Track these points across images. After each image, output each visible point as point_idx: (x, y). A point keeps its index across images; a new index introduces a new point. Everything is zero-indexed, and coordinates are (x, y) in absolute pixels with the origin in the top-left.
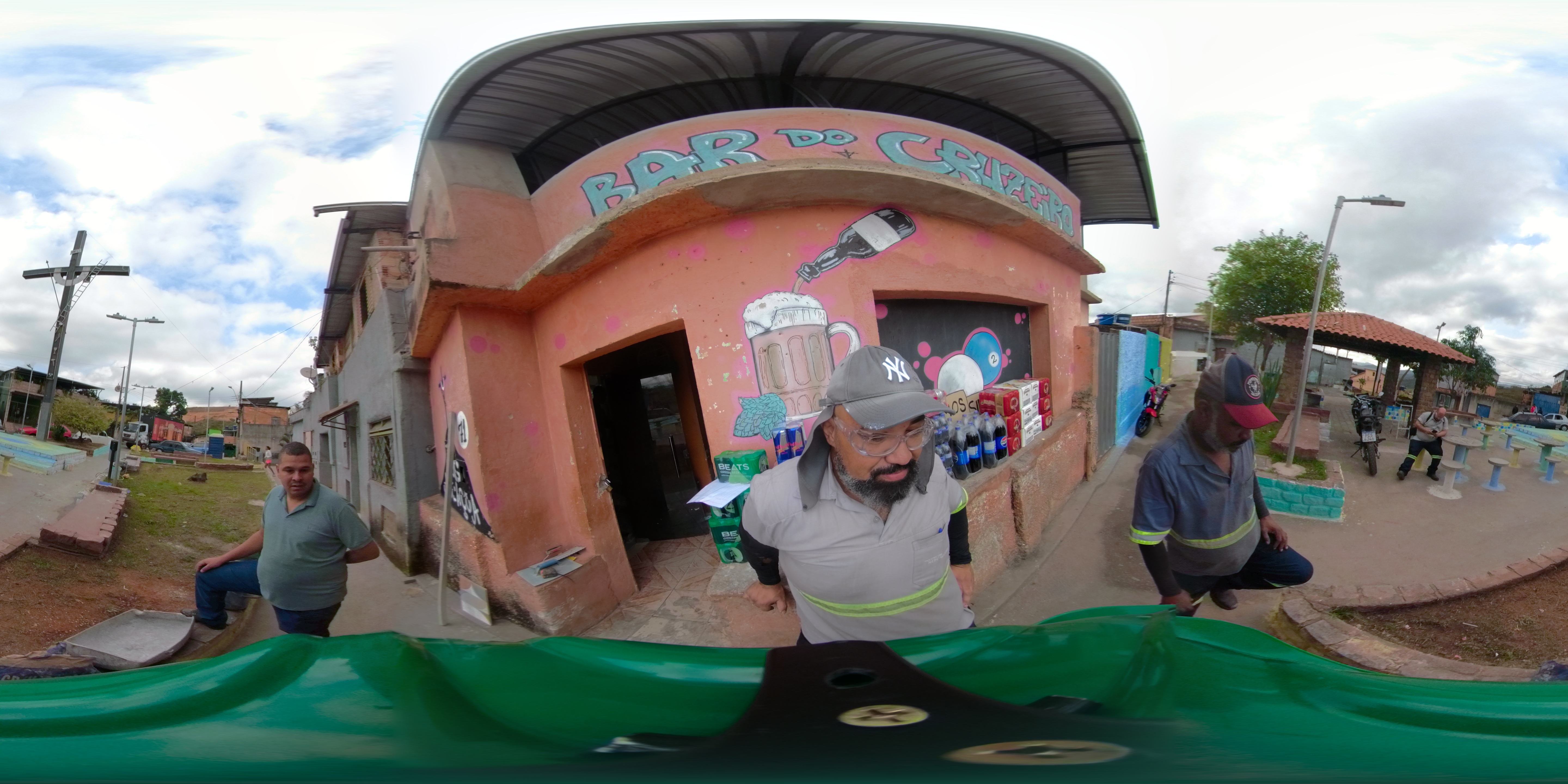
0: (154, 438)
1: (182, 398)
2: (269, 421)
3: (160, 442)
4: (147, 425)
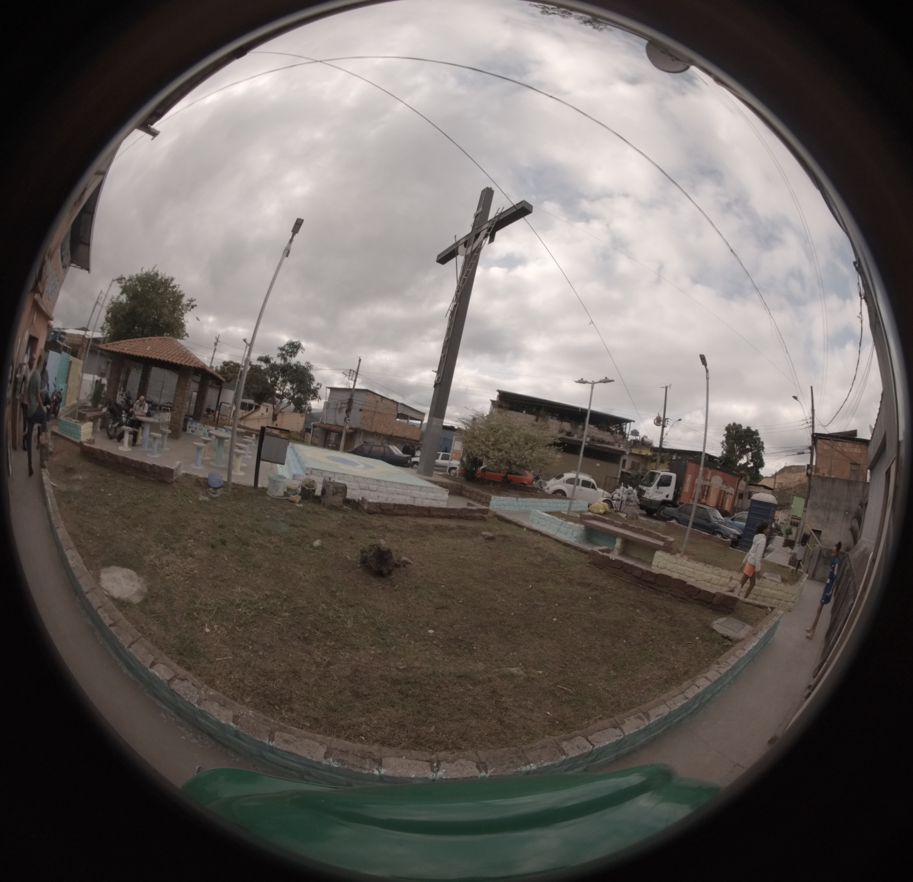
0: (683, 499)
1: (758, 439)
4: (675, 476)
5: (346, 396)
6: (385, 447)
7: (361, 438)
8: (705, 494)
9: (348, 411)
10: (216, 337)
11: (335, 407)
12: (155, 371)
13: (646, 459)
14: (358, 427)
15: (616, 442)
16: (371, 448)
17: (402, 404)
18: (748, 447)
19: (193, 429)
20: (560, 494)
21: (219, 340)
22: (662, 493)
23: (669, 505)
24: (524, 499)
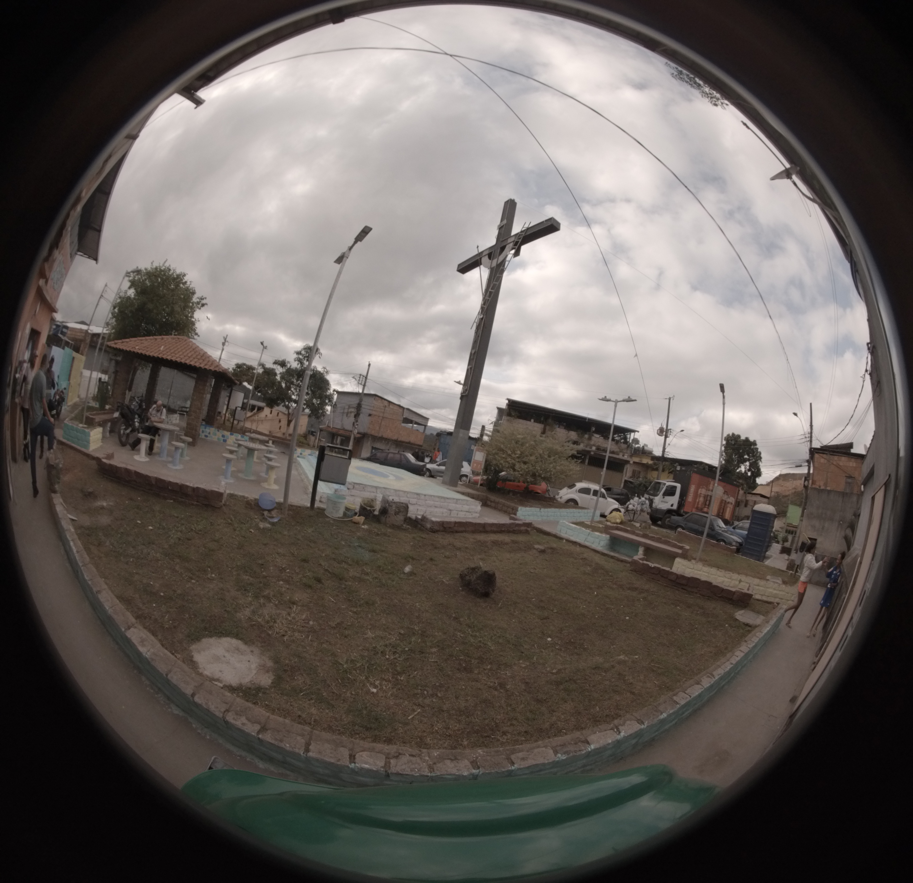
0: (686, 508)
1: (757, 449)
4: (679, 486)
5: (354, 401)
6: (401, 455)
7: (369, 443)
8: (707, 504)
9: (357, 416)
10: (224, 337)
11: (342, 411)
12: (164, 372)
13: (646, 467)
14: (365, 431)
15: (621, 452)
16: (387, 455)
17: (408, 409)
18: (746, 457)
19: (207, 434)
20: (572, 503)
21: (227, 340)
22: (667, 502)
23: (674, 513)
24: (546, 510)
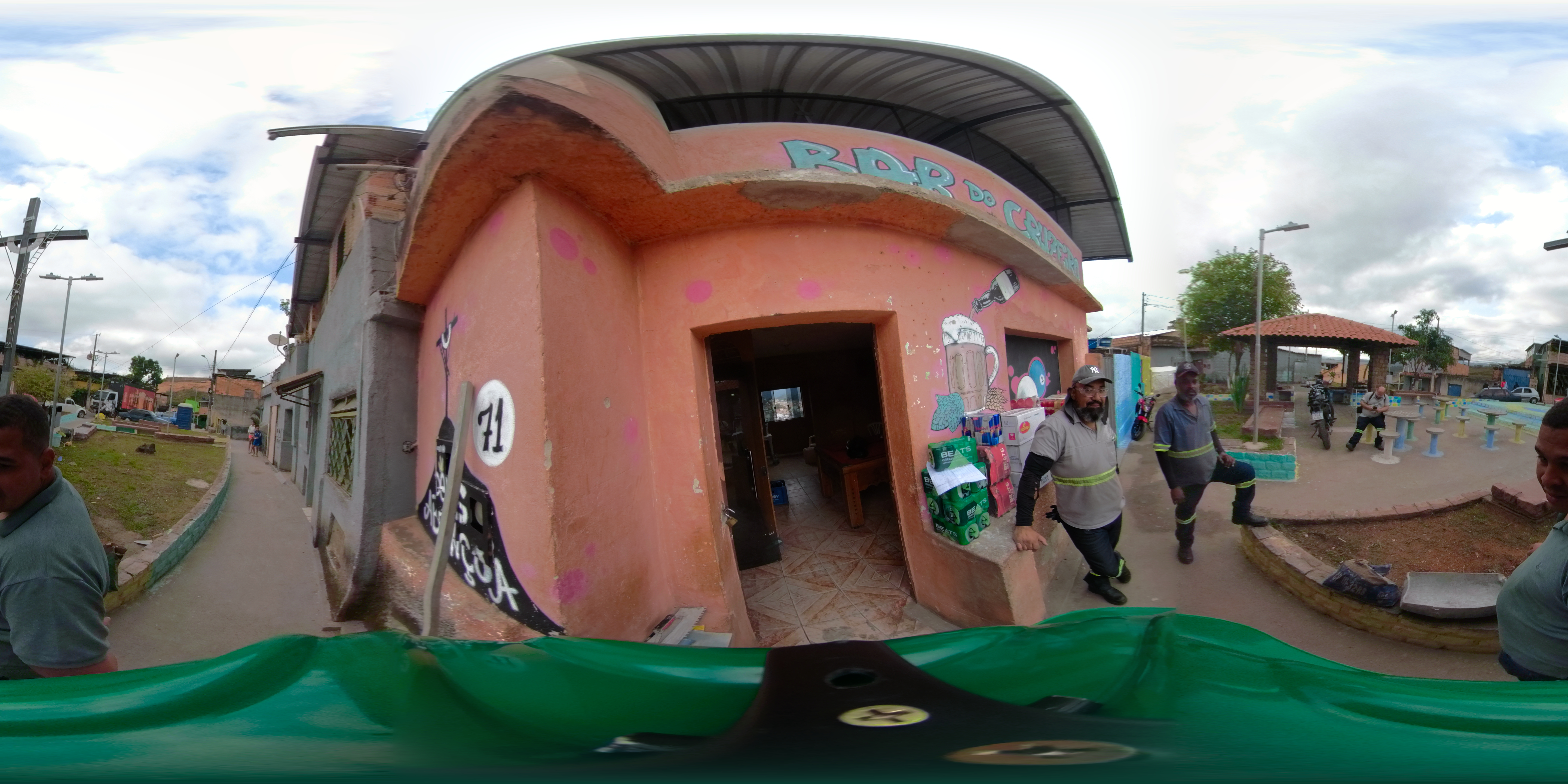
0: (123, 407)
1: (158, 366)
2: (242, 393)
3: (129, 410)
4: (117, 393)
18: (149, 370)
